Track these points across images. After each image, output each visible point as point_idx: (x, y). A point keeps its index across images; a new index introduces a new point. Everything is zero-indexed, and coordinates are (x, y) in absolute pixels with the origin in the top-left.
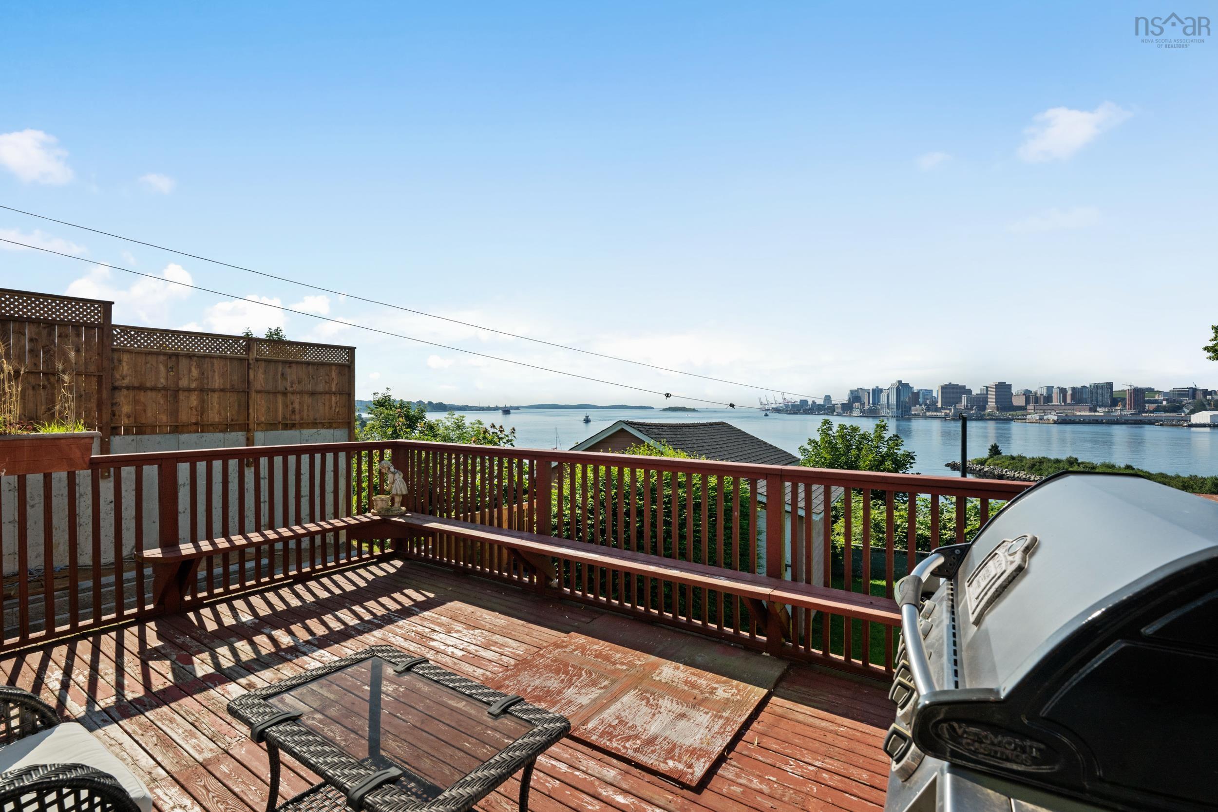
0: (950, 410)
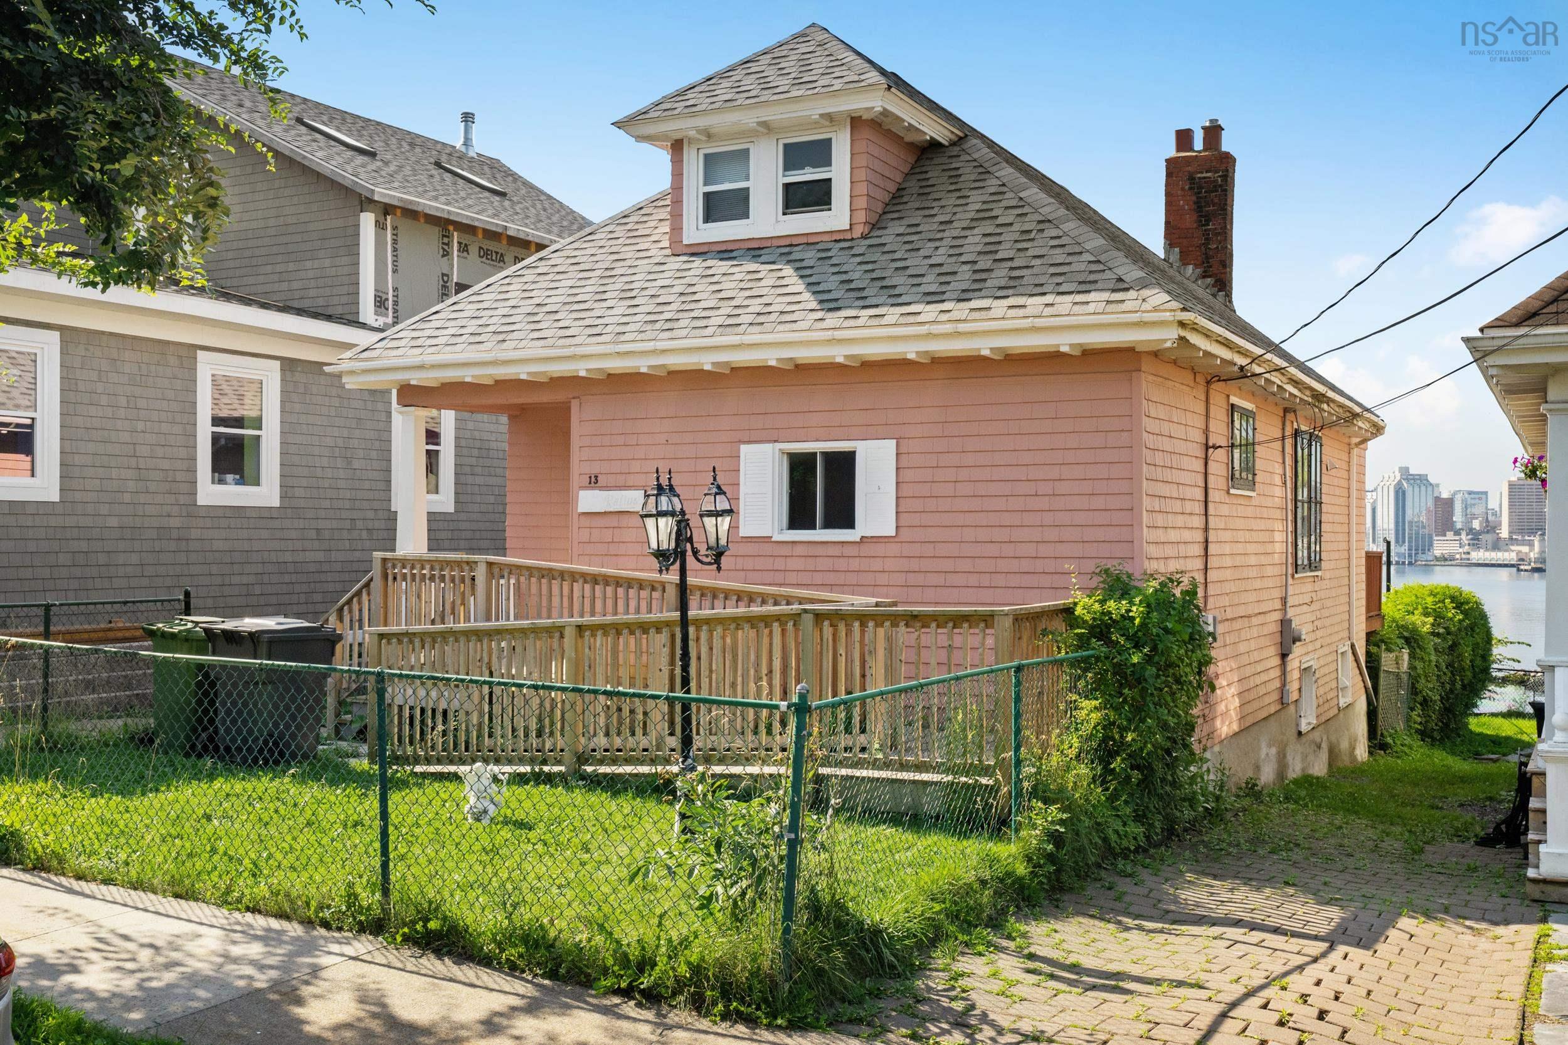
0: (1531, 544)
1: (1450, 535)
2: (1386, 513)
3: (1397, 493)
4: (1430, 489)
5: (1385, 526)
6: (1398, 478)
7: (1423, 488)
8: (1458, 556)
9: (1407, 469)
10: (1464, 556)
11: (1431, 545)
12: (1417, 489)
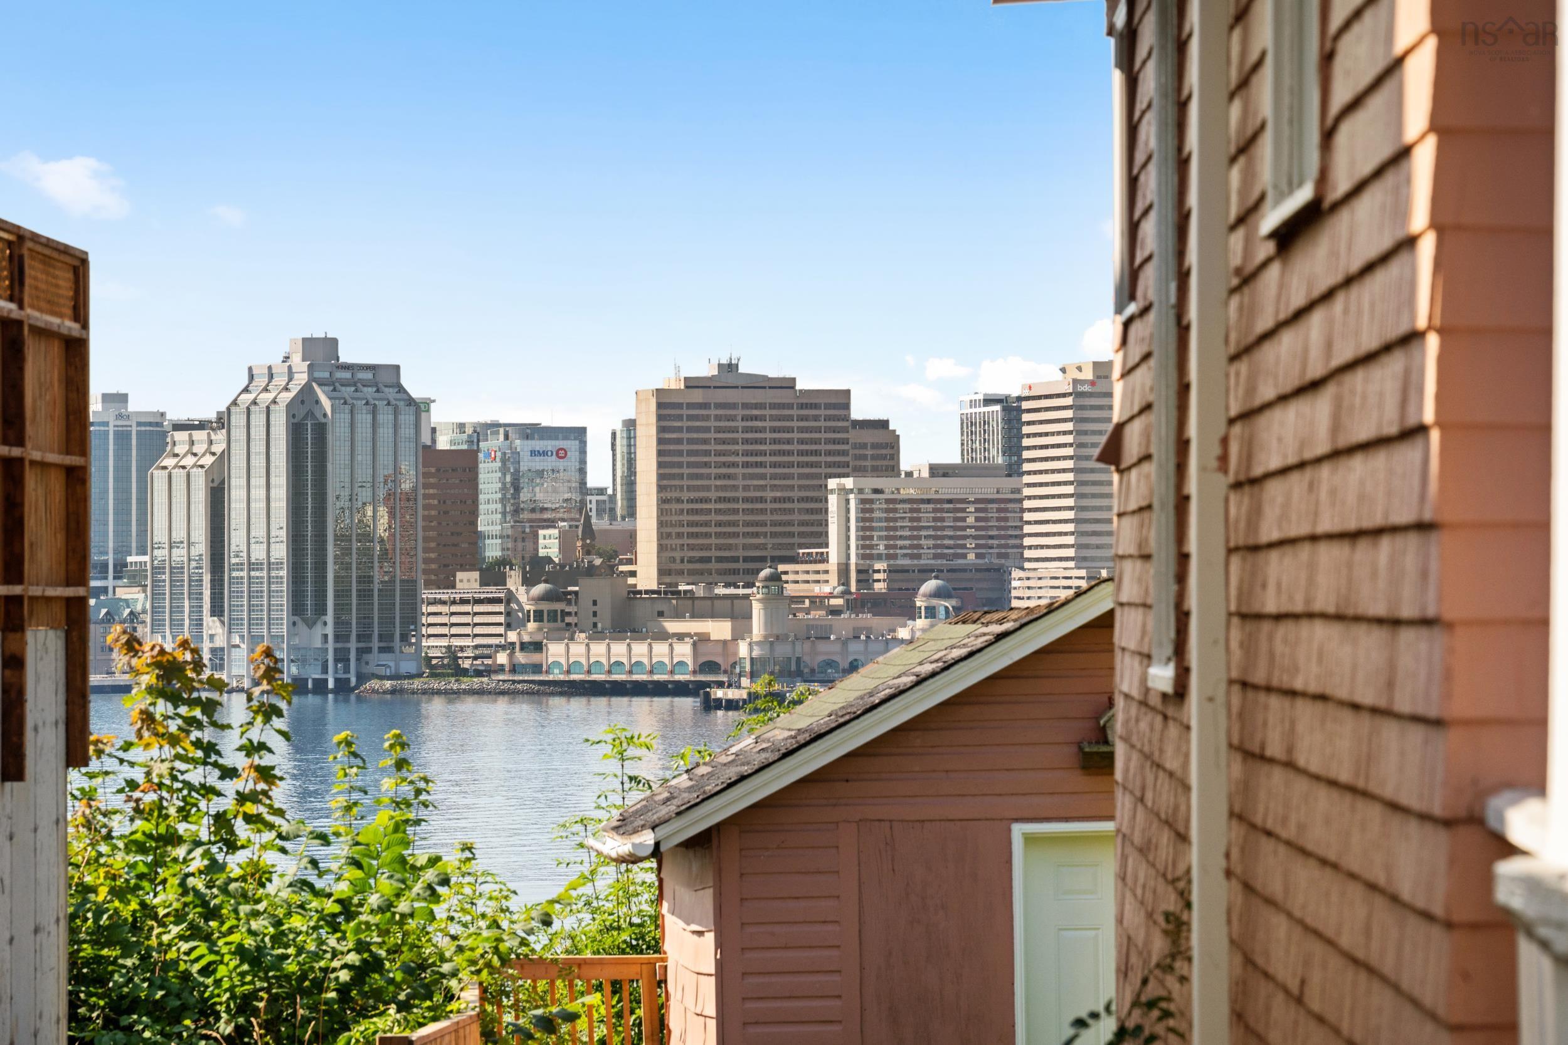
0: (738, 613)
1: (468, 582)
2: (258, 506)
3: (296, 431)
4: (407, 418)
5: (259, 553)
6: (301, 378)
7: (385, 417)
8: (502, 658)
9: (331, 344)
10: (521, 657)
11: (412, 619)
12: (364, 419)
